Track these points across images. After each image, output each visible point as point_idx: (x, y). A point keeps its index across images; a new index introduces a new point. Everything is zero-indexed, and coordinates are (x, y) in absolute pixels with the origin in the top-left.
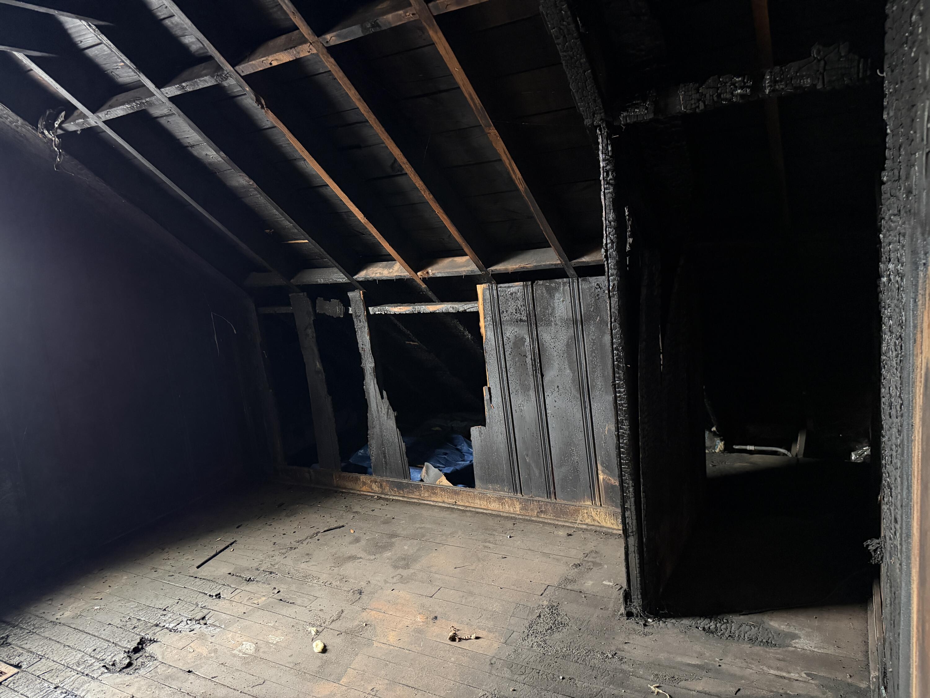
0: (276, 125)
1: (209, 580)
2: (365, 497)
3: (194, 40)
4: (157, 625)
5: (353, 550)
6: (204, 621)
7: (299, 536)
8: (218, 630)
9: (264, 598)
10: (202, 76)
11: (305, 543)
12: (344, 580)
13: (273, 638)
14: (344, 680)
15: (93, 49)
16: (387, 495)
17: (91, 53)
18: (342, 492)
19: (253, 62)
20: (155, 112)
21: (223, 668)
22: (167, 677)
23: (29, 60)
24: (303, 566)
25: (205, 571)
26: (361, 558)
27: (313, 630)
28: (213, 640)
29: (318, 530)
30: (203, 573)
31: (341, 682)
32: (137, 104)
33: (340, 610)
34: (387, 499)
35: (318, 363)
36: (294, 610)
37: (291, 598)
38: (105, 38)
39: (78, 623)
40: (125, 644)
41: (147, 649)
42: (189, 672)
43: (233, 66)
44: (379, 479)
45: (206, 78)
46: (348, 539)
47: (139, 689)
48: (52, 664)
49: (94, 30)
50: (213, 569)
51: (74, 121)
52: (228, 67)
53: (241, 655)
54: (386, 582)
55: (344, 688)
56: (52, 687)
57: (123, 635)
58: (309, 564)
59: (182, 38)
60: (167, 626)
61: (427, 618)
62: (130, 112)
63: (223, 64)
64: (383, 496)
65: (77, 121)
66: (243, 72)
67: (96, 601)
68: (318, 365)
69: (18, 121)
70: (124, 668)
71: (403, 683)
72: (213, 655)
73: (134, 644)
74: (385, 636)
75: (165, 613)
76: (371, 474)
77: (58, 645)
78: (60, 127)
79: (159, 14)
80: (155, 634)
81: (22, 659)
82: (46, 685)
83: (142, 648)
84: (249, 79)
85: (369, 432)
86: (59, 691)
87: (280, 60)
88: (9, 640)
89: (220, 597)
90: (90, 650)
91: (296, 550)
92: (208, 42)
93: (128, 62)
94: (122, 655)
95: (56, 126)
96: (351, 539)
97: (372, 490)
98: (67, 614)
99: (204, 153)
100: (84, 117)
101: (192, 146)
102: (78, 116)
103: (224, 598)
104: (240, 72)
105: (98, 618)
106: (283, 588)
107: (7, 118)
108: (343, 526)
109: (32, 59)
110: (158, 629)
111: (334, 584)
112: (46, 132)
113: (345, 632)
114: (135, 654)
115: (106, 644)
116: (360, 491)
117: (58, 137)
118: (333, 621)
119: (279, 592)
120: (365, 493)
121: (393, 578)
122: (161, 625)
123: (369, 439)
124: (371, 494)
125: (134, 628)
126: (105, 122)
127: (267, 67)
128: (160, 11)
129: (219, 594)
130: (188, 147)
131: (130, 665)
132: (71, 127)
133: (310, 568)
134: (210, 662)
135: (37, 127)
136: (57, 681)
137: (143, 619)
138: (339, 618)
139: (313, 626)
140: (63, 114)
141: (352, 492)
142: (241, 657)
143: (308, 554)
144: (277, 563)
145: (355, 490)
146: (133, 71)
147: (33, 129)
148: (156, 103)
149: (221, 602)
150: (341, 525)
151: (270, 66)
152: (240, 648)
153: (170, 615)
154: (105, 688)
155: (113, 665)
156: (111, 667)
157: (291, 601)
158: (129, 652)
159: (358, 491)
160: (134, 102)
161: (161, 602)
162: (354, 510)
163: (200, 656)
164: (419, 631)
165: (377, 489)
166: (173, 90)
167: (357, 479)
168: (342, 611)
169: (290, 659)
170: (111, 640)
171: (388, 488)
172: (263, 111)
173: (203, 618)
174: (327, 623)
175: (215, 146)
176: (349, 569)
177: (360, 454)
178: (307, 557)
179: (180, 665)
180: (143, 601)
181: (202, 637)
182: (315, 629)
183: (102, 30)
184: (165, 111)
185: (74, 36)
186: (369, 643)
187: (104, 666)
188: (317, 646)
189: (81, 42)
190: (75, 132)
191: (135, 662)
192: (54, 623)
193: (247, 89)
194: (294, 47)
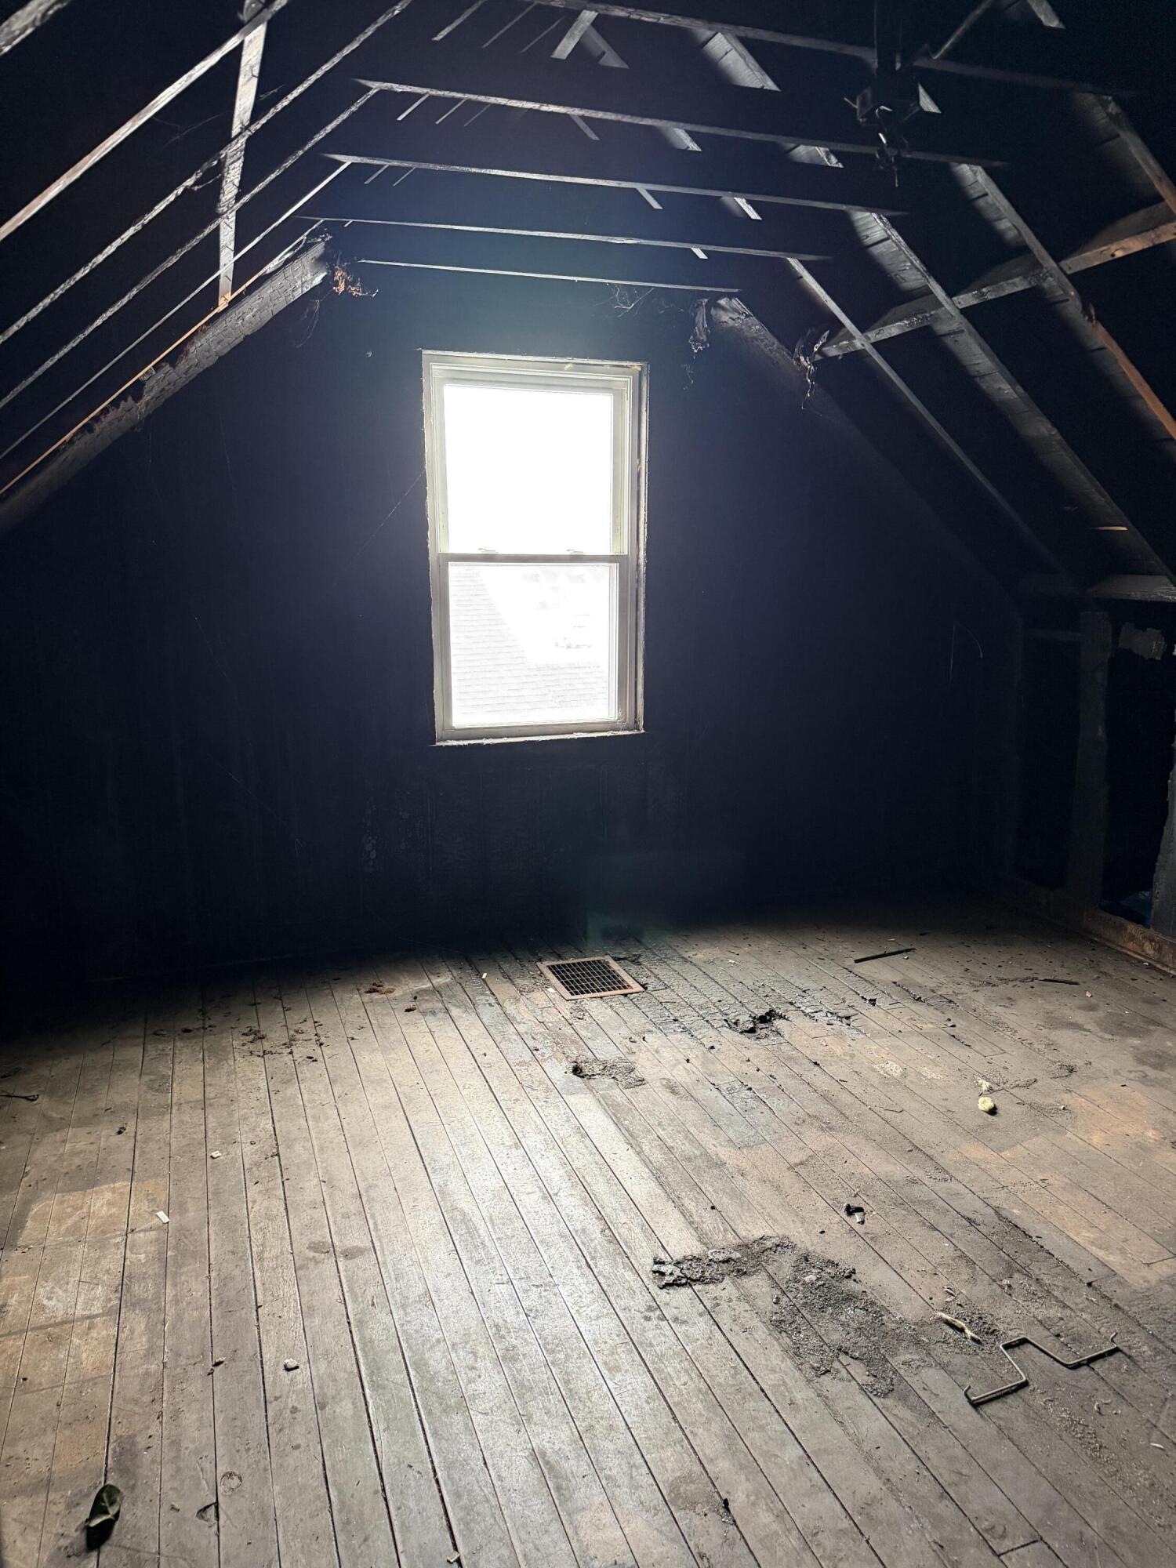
0: (1106, 345)
1: (866, 981)
2: (1128, 959)
3: (1009, 224)
4: (791, 1004)
5: (1080, 1017)
6: (848, 1022)
7: (1004, 973)
8: (862, 1036)
9: (931, 1026)
10: (1011, 278)
11: (1011, 984)
12: (1053, 1047)
13: (929, 1072)
14: (1007, 1154)
15: (880, 245)
16: (1167, 966)
17: (876, 250)
18: (1092, 941)
19: (1088, 254)
20: (941, 328)
21: (856, 1076)
22: (791, 1058)
23: (802, 267)
24: (998, 1009)
25: (864, 968)
26: (1089, 1031)
27: (985, 1085)
28: (853, 1043)
29: (1036, 976)
30: (860, 970)
31: (1002, 1154)
32: (919, 319)
33: (1033, 1078)
34: (1165, 972)
35: (1100, 730)
36: (968, 1054)
37: (967, 1039)
38: (896, 233)
39: (709, 969)
40: (752, 1008)
41: (775, 1022)
42: (816, 1063)
43: (1057, 260)
44: (1159, 937)
45: (1017, 280)
46: (1077, 1001)
47: (757, 1056)
48: (676, 997)
49: (884, 224)
50: (875, 970)
51: (837, 343)
52: (1050, 263)
53: (882, 1072)
54: (1116, 1072)
55: (1004, 1161)
56: (672, 1018)
57: (753, 999)
58: (1009, 1011)
59: (996, 223)
60: (803, 1008)
61: (1165, 1138)
62: (907, 330)
63: (1042, 258)
64: (1159, 966)
65: (841, 344)
66: (1070, 268)
67: (733, 955)
68: (1101, 732)
69: (774, 344)
70: (746, 1031)
71: (1092, 1192)
72: (848, 1058)
73: (761, 1012)
74: (1087, 1132)
75: (804, 994)
76: (1148, 927)
77: (685, 982)
78: (820, 351)
79: (972, 191)
80: (787, 1011)
81: (649, 981)
82: (667, 1013)
83: (770, 1020)
84: (1077, 279)
85: (1160, 857)
86: (677, 1024)
87: (1130, 249)
88: (641, 960)
89: (874, 1004)
90: (715, 1000)
91: (994, 988)
92: (1028, 229)
93: (917, 263)
94: (747, 1018)
95: (816, 350)
96: (1084, 1003)
97: (1143, 951)
98: (700, 956)
99: (997, 386)
100: (851, 337)
101: (982, 376)
102: (843, 336)
103: (879, 1007)
104: (1065, 268)
105: (730, 972)
106: (961, 1024)
107: (762, 341)
108: (1076, 984)
109: (805, 264)
110: (792, 1008)
111: (1036, 1045)
112: (802, 359)
113: (1030, 1105)
114: (761, 1022)
115: (732, 1001)
116: (1123, 947)
117: (814, 364)
118: (1018, 1086)
119: (953, 1026)
120: (1129, 953)
121: (1131, 1072)
122: (797, 1005)
123: (1157, 869)
124: (1139, 957)
125: (767, 996)
126: (875, 345)
127: (1106, 260)
128: (974, 188)
129: (875, 1000)
130: (976, 377)
131: (752, 1031)
132: (832, 351)
133: (1008, 1015)
134: (842, 1064)
135: (793, 352)
136: (677, 1014)
137: (778, 991)
138: (1027, 1086)
139: (988, 1080)
140: (826, 334)
141: (1109, 944)
142: (880, 1075)
143: (1009, 999)
144: (962, 994)
145: (1114, 943)
146: (922, 273)
147: (788, 354)
148: (943, 317)
149: (873, 1009)
150: (1074, 980)
151: (1111, 259)
152: (883, 1065)
153: (809, 999)
154: (722, 1039)
155: (736, 1023)
156: (733, 1025)
157: (967, 1043)
158: (754, 1018)
159: (1120, 946)
160: (915, 316)
161: (802, 981)
162: (1102, 970)
163: (832, 1053)
164: (1143, 1147)
165: (1151, 952)
166: (967, 299)
167: (1122, 927)
168: (1036, 1081)
169: (944, 1103)
170: (739, 998)
171: (1171, 956)
172: (1090, 324)
173: (848, 1018)
174: (1008, 1085)
175: (1010, 376)
176: (1064, 1037)
177: (1142, 897)
178: (1007, 1001)
179: (807, 1052)
180: (782, 973)
181: (840, 1035)
182: (988, 1084)
183: (894, 223)
184: (955, 326)
185: (859, 230)
186: (1061, 1130)
187: (726, 1020)
188: (984, 1102)
189: (868, 237)
190: (836, 357)
191: (759, 1031)
192: (686, 960)
193: (1072, 293)
194: (1153, 229)
